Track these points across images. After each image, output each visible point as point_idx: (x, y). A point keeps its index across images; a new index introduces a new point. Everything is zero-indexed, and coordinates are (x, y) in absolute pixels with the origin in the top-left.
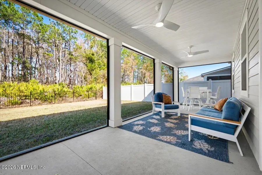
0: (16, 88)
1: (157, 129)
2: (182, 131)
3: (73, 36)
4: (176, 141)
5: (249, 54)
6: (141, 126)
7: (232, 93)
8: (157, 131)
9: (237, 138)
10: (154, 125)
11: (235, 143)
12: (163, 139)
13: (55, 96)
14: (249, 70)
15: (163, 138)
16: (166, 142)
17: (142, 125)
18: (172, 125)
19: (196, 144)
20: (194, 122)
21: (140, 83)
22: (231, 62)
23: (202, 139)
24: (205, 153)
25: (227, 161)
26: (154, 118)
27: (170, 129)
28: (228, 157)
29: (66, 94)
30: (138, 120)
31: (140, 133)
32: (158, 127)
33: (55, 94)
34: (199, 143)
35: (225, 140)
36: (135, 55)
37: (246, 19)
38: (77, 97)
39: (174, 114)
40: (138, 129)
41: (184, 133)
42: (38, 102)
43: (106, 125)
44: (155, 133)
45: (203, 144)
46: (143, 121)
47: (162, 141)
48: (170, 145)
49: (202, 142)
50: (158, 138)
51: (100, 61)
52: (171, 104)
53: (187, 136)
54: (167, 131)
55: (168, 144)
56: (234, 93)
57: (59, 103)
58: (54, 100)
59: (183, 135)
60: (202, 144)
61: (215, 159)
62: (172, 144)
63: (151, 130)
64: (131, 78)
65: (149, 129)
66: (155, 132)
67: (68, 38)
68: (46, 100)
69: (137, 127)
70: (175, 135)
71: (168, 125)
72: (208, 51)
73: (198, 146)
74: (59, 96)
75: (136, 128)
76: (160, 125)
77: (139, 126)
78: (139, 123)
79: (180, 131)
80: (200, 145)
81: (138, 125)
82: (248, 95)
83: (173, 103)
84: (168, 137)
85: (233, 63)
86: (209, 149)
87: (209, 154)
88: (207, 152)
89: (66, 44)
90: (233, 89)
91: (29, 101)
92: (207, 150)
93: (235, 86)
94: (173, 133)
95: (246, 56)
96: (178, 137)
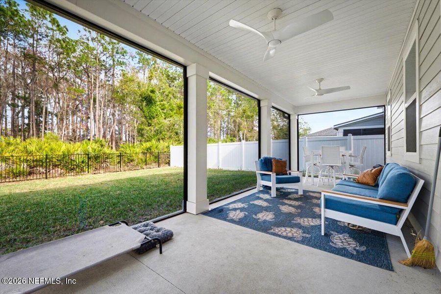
0: (21, 148)
1: (268, 216)
2: (310, 219)
3: (119, 60)
4: (303, 237)
5: (420, 92)
6: (241, 211)
7: (387, 157)
8: (268, 219)
9: (402, 229)
10: (261, 209)
11: (398, 238)
12: (280, 233)
13: (88, 161)
14: (421, 119)
15: (280, 231)
16: (285, 237)
17: (242, 209)
18: (292, 210)
19: (336, 241)
20: (331, 204)
21: (232, 141)
22: (384, 106)
23: (344, 232)
24: (352, 255)
25: (390, 268)
26: (261, 199)
27: (290, 215)
28: (391, 262)
29: (107, 158)
30: (234, 202)
31: (240, 222)
32: (268, 213)
33: (89, 158)
34: (341, 239)
35: (382, 233)
36: (223, 93)
37: (415, 36)
38: (126, 164)
39: (293, 190)
40: (237, 216)
41: (313, 222)
42: (59, 172)
43: (182, 210)
44: (265, 223)
45: (347, 240)
46: (243, 203)
47: (280, 236)
48: (293, 242)
49: (345, 237)
50: (272, 231)
51: (165, 102)
52: (286, 174)
53: (319, 228)
54: (285, 221)
55: (290, 241)
56: (391, 155)
57: (95, 174)
58: (87, 169)
59: (312, 226)
60: (345, 241)
61: (368, 264)
62: (295, 241)
63: (259, 219)
64: (217, 131)
65: (254, 216)
66: (265, 221)
67: (111, 62)
68: (74, 168)
69: (234, 212)
70: (299, 226)
71: (285, 209)
72: (348, 88)
73: (339, 244)
74: (95, 161)
75: (232, 215)
76: (271, 210)
77: (238, 212)
78: (237, 207)
79: (306, 219)
80: (342, 242)
81: (235, 209)
82: (420, 159)
83: (290, 174)
84: (289, 229)
85: (388, 108)
86: (357, 248)
87: (359, 257)
88: (355, 253)
89: (107, 74)
90: (389, 150)
91: (44, 170)
92: (355, 249)
93: (392, 146)
94: (295, 222)
95: (416, 95)
96: (305, 229)
